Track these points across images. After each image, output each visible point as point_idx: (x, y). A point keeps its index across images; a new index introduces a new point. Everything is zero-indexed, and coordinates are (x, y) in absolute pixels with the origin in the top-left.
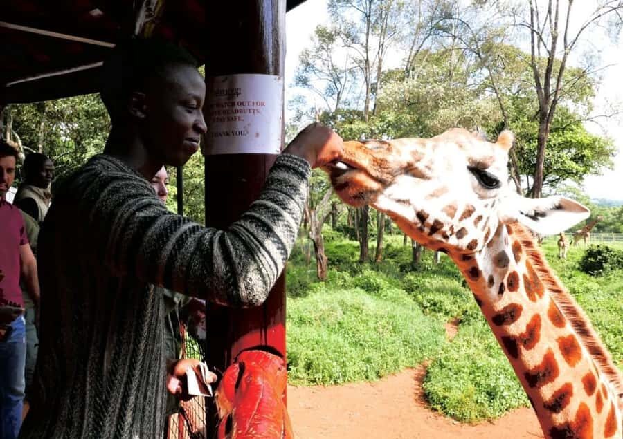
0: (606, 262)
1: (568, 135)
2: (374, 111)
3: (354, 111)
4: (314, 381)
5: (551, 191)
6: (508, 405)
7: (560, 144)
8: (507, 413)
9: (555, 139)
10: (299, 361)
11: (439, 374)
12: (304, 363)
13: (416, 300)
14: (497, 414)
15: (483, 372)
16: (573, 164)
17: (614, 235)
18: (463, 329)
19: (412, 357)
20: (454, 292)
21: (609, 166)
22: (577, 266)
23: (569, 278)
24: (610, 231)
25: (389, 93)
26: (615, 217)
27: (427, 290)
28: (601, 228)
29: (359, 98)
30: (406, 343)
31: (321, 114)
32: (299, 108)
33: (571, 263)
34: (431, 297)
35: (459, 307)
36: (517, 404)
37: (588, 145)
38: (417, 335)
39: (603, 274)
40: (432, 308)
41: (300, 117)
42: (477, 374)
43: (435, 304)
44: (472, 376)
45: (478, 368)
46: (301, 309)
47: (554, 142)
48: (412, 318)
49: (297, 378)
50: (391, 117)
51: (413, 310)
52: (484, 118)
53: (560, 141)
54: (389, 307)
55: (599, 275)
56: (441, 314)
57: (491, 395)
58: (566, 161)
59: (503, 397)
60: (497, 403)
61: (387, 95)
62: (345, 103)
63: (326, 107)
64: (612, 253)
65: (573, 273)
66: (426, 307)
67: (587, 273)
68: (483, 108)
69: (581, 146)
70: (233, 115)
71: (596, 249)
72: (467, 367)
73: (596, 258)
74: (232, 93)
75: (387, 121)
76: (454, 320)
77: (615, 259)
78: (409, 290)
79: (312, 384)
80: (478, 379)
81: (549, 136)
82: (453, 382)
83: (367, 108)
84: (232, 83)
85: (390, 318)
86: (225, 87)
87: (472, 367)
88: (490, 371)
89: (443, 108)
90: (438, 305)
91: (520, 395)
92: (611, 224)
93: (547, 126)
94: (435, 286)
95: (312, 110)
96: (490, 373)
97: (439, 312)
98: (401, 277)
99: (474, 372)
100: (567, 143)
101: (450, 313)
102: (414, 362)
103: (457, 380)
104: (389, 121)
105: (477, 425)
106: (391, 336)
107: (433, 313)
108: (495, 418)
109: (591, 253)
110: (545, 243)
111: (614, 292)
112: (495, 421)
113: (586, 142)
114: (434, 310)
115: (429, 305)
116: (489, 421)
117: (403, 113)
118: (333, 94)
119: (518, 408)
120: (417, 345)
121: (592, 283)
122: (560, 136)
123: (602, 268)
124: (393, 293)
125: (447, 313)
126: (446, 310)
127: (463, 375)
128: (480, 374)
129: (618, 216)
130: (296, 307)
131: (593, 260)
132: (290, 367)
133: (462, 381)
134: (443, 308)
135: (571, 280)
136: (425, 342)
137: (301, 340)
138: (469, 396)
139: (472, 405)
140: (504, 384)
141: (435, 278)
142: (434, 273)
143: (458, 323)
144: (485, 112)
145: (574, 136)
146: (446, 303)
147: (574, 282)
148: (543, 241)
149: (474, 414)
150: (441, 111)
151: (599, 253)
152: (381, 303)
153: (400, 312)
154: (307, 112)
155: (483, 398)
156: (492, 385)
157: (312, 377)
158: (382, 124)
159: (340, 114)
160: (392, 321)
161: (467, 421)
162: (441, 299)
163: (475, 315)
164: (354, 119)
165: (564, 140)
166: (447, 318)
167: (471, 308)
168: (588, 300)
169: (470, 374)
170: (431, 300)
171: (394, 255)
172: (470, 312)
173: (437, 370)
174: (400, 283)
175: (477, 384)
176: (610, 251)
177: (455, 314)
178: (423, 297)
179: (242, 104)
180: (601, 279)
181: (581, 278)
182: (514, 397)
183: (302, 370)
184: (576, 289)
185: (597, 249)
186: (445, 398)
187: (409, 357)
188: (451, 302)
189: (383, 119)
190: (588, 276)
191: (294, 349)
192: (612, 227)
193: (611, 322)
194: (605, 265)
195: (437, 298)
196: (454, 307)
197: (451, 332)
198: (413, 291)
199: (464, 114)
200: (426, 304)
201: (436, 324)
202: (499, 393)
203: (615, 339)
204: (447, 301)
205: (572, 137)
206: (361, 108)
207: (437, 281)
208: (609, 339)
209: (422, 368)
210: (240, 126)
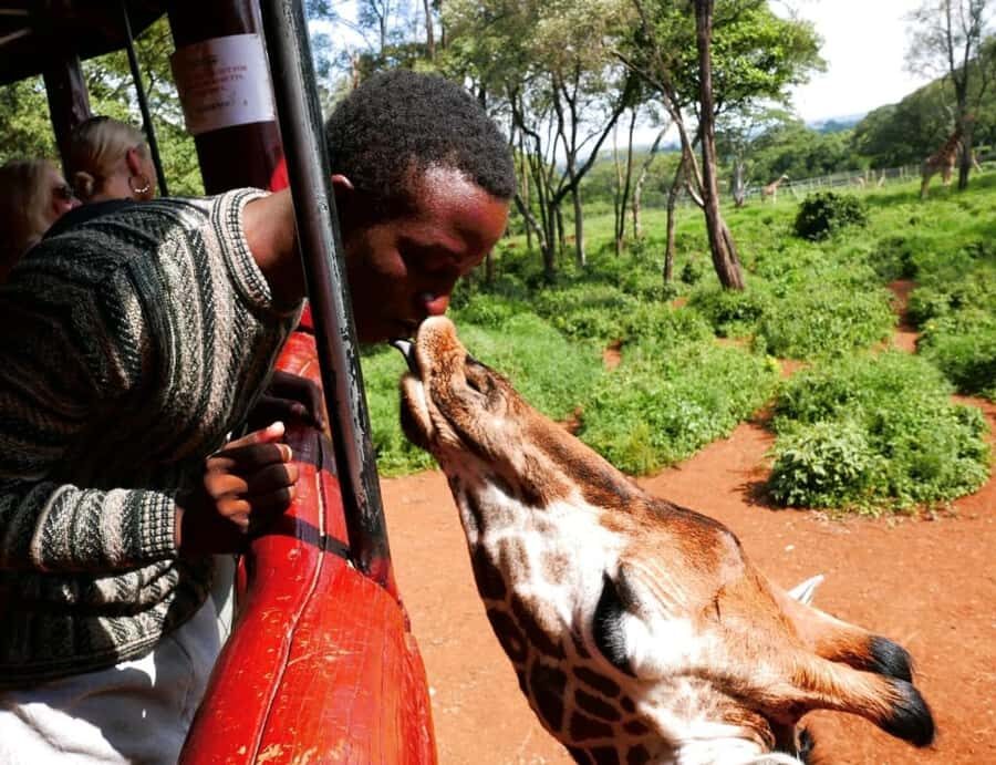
0: (831, 216)
1: (745, 28)
2: (443, 38)
3: (412, 45)
4: (419, 465)
5: (744, 122)
6: (698, 441)
7: (734, 44)
8: (698, 451)
9: (726, 37)
10: (392, 442)
11: (598, 419)
12: (400, 443)
13: (555, 324)
14: (684, 454)
15: (658, 404)
16: (760, 74)
17: (848, 174)
18: (628, 353)
19: (558, 405)
20: (610, 303)
21: (819, 66)
22: (791, 230)
23: (780, 250)
24: (843, 170)
25: (457, 6)
26: (848, 146)
27: (569, 308)
28: (830, 168)
29: (415, 22)
30: (546, 386)
31: (357, 59)
32: (323, 57)
33: (784, 228)
34: (577, 316)
35: (620, 323)
36: (709, 438)
37: (777, 39)
38: (561, 374)
39: (829, 235)
40: (581, 331)
41: (327, 72)
42: (650, 408)
43: (584, 326)
44: (644, 412)
45: (651, 399)
46: (383, 369)
47: (725, 42)
48: (550, 352)
49: (392, 466)
50: (468, 47)
51: (552, 339)
52: (608, 23)
53: (734, 39)
54: (514, 341)
55: (824, 237)
56: (595, 339)
57: (673, 431)
58: (748, 71)
59: (691, 431)
60: (681, 441)
61: (455, 10)
62: (394, 33)
63: (365, 46)
64: (838, 201)
65: (785, 241)
66: (572, 333)
67: (806, 237)
68: (604, 7)
69: (766, 42)
70: (214, 86)
71: (813, 200)
72: (636, 401)
73: (815, 213)
74: (210, 61)
75: (463, 54)
76: (615, 343)
77: (844, 209)
78: (544, 314)
79: (416, 470)
80: (652, 414)
81: (716, 34)
82: (617, 425)
83: (430, 36)
84: (206, 50)
85: (518, 356)
86: (200, 55)
87: (641, 399)
88: (668, 399)
89: (546, 17)
90: (589, 326)
91: (713, 424)
92: (843, 159)
93: (707, 19)
94: (581, 299)
95: (344, 55)
96: (668, 403)
97: (592, 336)
98: (531, 296)
99: (645, 406)
100: (746, 40)
101: (609, 334)
102: (562, 411)
103: (623, 421)
104: (468, 54)
105: (656, 475)
106: (523, 381)
107: (583, 340)
108: (680, 461)
109: (809, 208)
110: (746, 206)
111: (846, 259)
112: (681, 466)
113: (773, 33)
114: (585, 335)
115: (575, 328)
116: (674, 467)
117: (486, 35)
118: (373, 22)
119: (712, 442)
120: (563, 387)
121: (814, 252)
122: (734, 31)
123: (827, 226)
124: (520, 321)
125: (603, 336)
126: (601, 331)
127: (629, 413)
128: (654, 407)
129: (851, 144)
130: (374, 368)
131: (813, 217)
132: (380, 453)
133: (629, 421)
134: (598, 329)
135: (784, 252)
136: (575, 381)
137: (389, 412)
138: (641, 439)
139: (647, 450)
140: (688, 413)
141: (581, 289)
142: (579, 280)
143: (618, 347)
144: (610, 13)
145: (753, 28)
146: (599, 321)
147: (788, 255)
148: (744, 203)
149: (652, 461)
150: (542, 23)
151: (820, 204)
152: (501, 337)
153: (531, 346)
154: (336, 61)
155: (661, 438)
156: (672, 417)
157: (414, 461)
158: (458, 59)
159: (391, 55)
160: (519, 361)
161: (643, 472)
162: (593, 317)
163: (644, 330)
164: (413, 60)
165: (740, 36)
166: (605, 343)
167: (637, 322)
168: (807, 277)
169: (641, 409)
170: (578, 321)
171: (515, 267)
172: (636, 327)
173: (594, 414)
174: (529, 305)
175: (652, 422)
176: (836, 199)
177: (616, 334)
178: (565, 319)
179: (222, 71)
180: (827, 244)
181: (797, 248)
182: (705, 428)
183: (400, 453)
184: (791, 265)
185: (815, 199)
186: (608, 448)
187: (553, 407)
188: (607, 317)
189: (457, 52)
190: (807, 243)
191: (381, 426)
192: (846, 163)
193: (836, 300)
194: (830, 222)
195: (586, 315)
196: (613, 324)
197: (611, 360)
198: (549, 313)
199: (578, 22)
200: (570, 327)
201: (587, 354)
202: (683, 426)
203: (844, 324)
204: (602, 319)
205: (751, 31)
206: (423, 38)
207: (582, 293)
208: (835, 324)
209: (573, 419)
210: (225, 96)
